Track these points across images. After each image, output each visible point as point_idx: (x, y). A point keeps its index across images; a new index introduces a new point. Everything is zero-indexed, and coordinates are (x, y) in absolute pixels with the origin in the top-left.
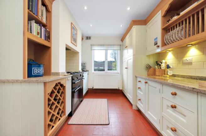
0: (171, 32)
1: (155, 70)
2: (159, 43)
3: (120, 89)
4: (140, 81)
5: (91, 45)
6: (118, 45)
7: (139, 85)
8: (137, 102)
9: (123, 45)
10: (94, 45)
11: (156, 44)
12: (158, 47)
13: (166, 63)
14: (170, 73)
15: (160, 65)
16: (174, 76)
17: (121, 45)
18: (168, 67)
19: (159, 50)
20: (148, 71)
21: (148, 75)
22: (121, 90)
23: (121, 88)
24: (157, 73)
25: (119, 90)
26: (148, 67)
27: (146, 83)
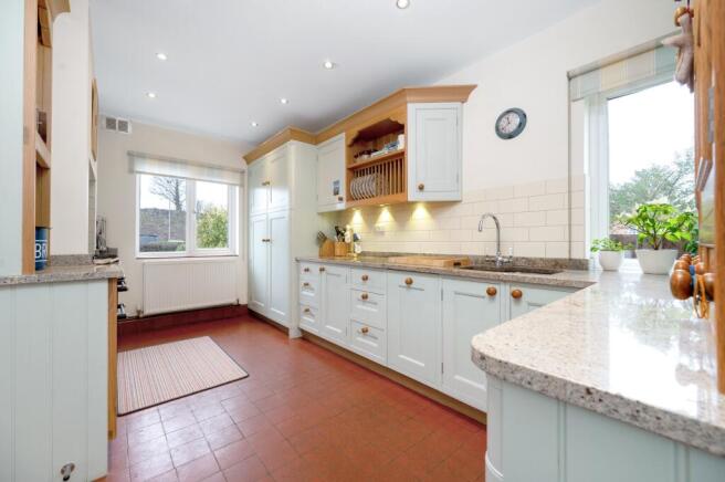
0: (360, 179)
1: (333, 243)
2: (343, 193)
3: (241, 303)
4: (307, 270)
5: (130, 154)
6: (235, 171)
7: (305, 277)
8: (299, 319)
9: (250, 174)
10: (143, 156)
11: (336, 193)
12: (341, 199)
13: (352, 230)
14: (358, 249)
15: (343, 235)
16: (363, 254)
17: (243, 172)
18: (355, 239)
19: (341, 206)
20: (321, 247)
21: (321, 256)
22: (245, 306)
23: (243, 301)
24: (338, 252)
25: (239, 305)
26: (321, 238)
27: (322, 270)
